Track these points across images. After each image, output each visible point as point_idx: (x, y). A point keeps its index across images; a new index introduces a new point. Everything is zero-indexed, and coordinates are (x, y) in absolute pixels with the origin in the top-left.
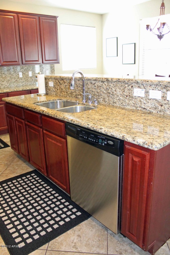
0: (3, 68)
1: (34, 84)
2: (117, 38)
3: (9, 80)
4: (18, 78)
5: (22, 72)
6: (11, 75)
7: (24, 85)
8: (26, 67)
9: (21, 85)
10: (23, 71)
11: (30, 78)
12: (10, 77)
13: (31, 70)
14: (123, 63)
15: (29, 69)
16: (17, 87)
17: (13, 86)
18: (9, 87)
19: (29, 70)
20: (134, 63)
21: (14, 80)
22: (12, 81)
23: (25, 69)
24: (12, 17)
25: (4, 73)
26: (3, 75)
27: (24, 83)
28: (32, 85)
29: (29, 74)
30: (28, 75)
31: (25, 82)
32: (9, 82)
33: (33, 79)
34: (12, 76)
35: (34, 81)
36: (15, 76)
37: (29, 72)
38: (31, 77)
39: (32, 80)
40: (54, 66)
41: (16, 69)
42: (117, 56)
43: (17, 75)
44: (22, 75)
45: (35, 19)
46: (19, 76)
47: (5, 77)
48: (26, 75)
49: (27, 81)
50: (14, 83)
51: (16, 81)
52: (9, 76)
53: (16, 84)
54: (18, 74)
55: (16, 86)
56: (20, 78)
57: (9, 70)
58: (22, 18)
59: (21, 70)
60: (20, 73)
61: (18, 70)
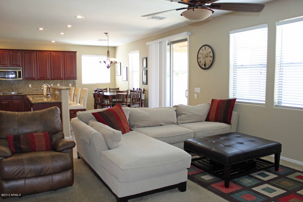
2: (121, 63)
5: (53, 84)
13: (59, 83)
14: (123, 80)
19: (58, 83)
20: (126, 80)
23: (55, 82)
24: (47, 54)
25: (41, 84)
26: (41, 85)
37: (58, 84)
40: (75, 81)
42: (121, 75)
45: (61, 54)
57: (45, 82)
58: (53, 54)
59: (53, 83)
60: (51, 84)
61: (50, 82)
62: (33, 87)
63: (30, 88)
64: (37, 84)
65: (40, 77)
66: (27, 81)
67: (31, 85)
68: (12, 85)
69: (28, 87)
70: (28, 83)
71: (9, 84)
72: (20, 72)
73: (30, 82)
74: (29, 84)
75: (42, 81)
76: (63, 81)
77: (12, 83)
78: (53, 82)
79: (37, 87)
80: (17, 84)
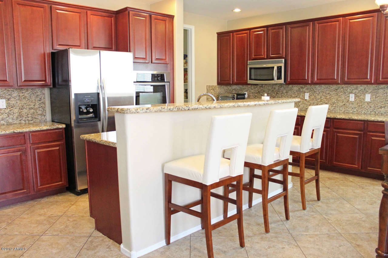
0: (329, 87)
1: (372, 113)
3: (334, 103)
4: (348, 102)
5: (355, 94)
6: (337, 97)
7: (356, 112)
8: (361, 88)
9: (351, 112)
10: (356, 92)
11: (366, 104)
12: (336, 99)
13: (369, 91)
15: (367, 90)
16: (344, 113)
17: (339, 111)
18: (333, 111)
19: (367, 92)
21: (342, 104)
22: (339, 105)
23: (360, 90)
24: (337, 22)
25: (329, 93)
26: (327, 95)
27: (355, 110)
28: (368, 114)
29: (365, 97)
30: (364, 99)
31: (357, 109)
32: (333, 105)
33: (372, 106)
34: (339, 99)
35: (372, 108)
36: (343, 98)
37: (366, 95)
38: (368, 103)
39: (369, 107)
41: (346, 89)
43: (346, 97)
44: (354, 98)
46: (349, 98)
47: (330, 98)
48: (361, 98)
49: (360, 107)
50: (340, 107)
51: (344, 105)
52: (335, 97)
53: (344, 110)
54: (348, 95)
55: (342, 111)
56: (351, 101)
57: (337, 90)
58: (351, 21)
59: (354, 91)
60: (351, 95)
61: (349, 90)
62: (313, 99)
63: (306, 100)
64: (319, 93)
65: (318, 78)
66: (301, 86)
67: (308, 94)
68: (277, 94)
69: (303, 99)
70: (304, 89)
71: (273, 91)
72: (281, 67)
73: (308, 89)
74: (305, 92)
75: (331, 86)
76: (381, 88)
77: (276, 89)
78: (356, 89)
79: (319, 100)
80: (285, 91)
